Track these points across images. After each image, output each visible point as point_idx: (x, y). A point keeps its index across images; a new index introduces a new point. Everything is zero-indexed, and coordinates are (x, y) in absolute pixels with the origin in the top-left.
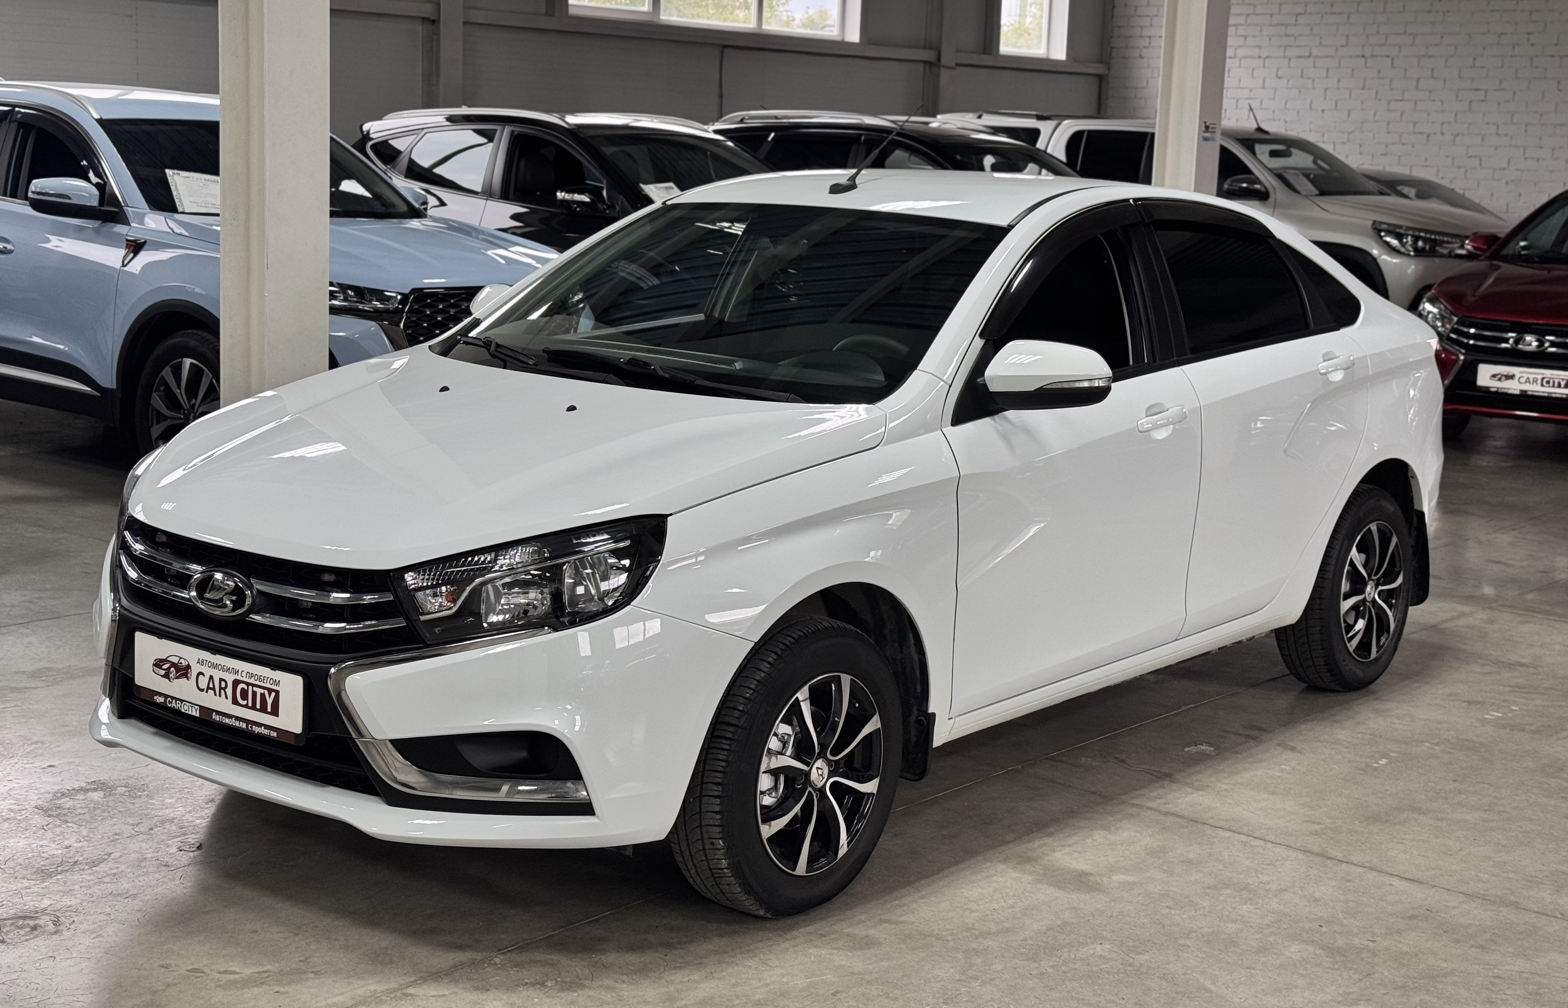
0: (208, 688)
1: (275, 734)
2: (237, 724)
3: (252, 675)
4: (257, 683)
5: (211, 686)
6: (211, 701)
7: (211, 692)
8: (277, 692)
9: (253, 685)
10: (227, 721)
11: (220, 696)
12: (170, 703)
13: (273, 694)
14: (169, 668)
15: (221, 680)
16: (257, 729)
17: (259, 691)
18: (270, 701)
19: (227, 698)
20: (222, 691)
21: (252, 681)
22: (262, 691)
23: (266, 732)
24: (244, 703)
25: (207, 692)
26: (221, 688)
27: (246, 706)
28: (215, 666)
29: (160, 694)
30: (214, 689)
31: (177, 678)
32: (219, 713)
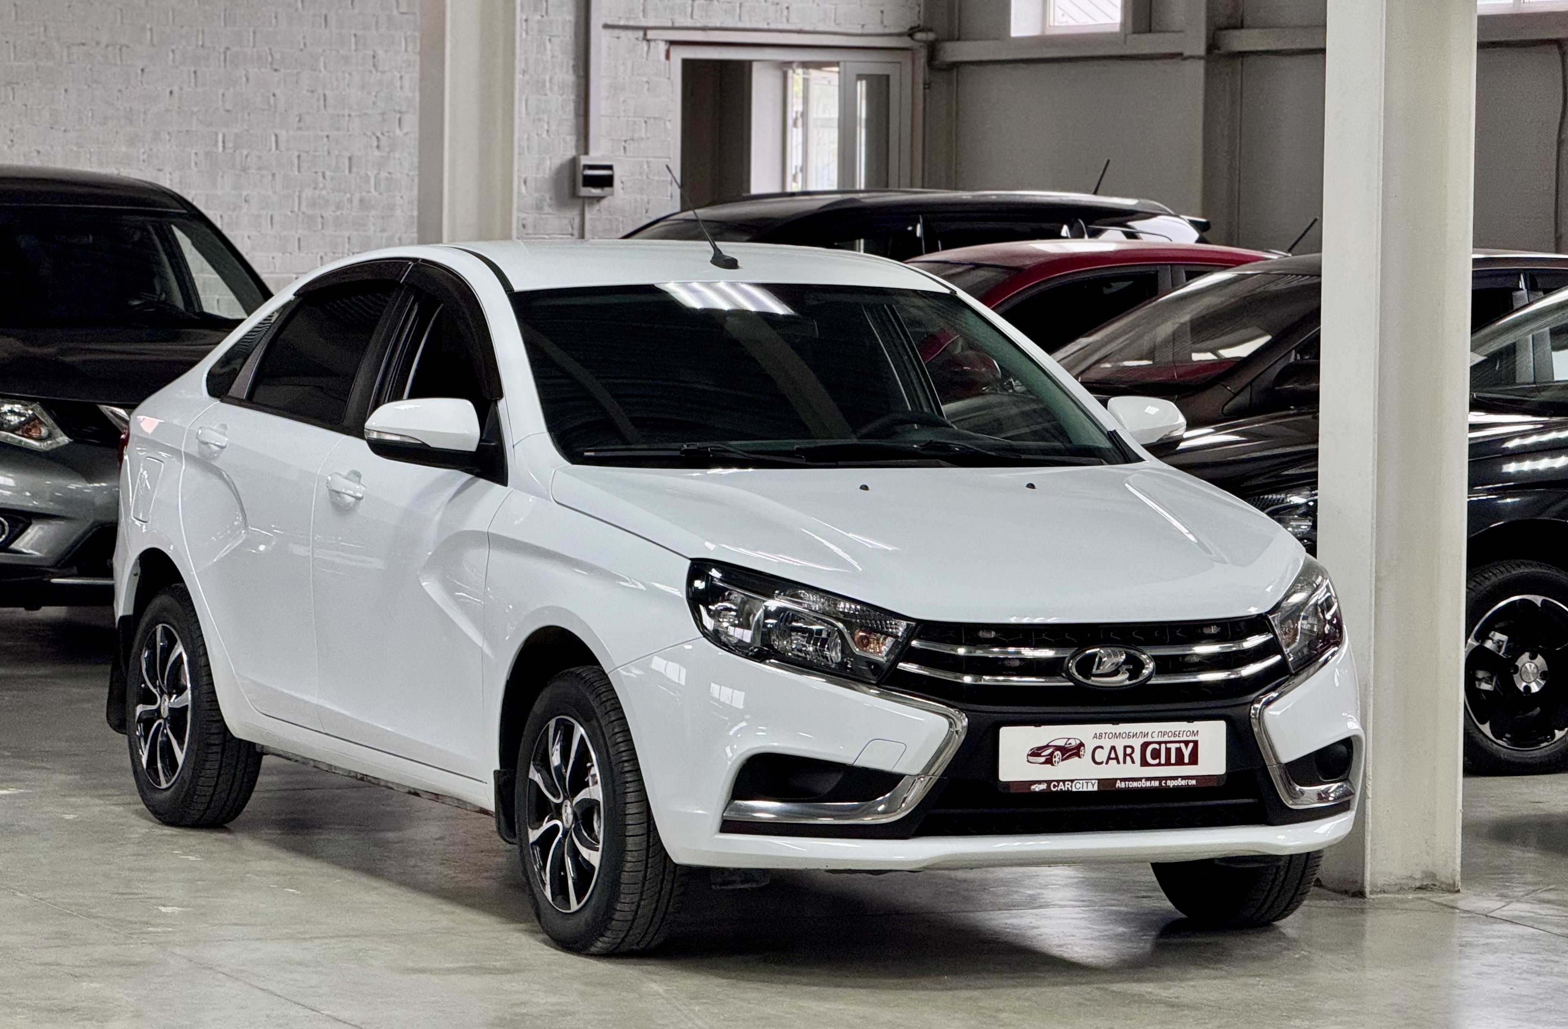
0: (1109, 758)
1: (1194, 782)
2: (1148, 784)
3: (1165, 734)
4: (1172, 739)
5: (1113, 755)
6: (1112, 771)
7: (1113, 763)
8: (1196, 743)
9: (1166, 743)
10: (1135, 784)
11: (1125, 762)
12: (1055, 786)
13: (1191, 745)
14: (1052, 754)
15: (1125, 747)
16: (1171, 784)
17: (1173, 747)
18: (1187, 753)
19: (1133, 762)
20: (1128, 758)
21: (1166, 739)
22: (1177, 745)
23: (1184, 783)
24: (1157, 761)
25: (1107, 763)
26: (1125, 755)
27: (1159, 764)
28: (1116, 736)
29: (1039, 782)
30: (1117, 758)
31: (1063, 760)
32: (1122, 780)
